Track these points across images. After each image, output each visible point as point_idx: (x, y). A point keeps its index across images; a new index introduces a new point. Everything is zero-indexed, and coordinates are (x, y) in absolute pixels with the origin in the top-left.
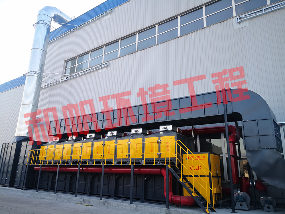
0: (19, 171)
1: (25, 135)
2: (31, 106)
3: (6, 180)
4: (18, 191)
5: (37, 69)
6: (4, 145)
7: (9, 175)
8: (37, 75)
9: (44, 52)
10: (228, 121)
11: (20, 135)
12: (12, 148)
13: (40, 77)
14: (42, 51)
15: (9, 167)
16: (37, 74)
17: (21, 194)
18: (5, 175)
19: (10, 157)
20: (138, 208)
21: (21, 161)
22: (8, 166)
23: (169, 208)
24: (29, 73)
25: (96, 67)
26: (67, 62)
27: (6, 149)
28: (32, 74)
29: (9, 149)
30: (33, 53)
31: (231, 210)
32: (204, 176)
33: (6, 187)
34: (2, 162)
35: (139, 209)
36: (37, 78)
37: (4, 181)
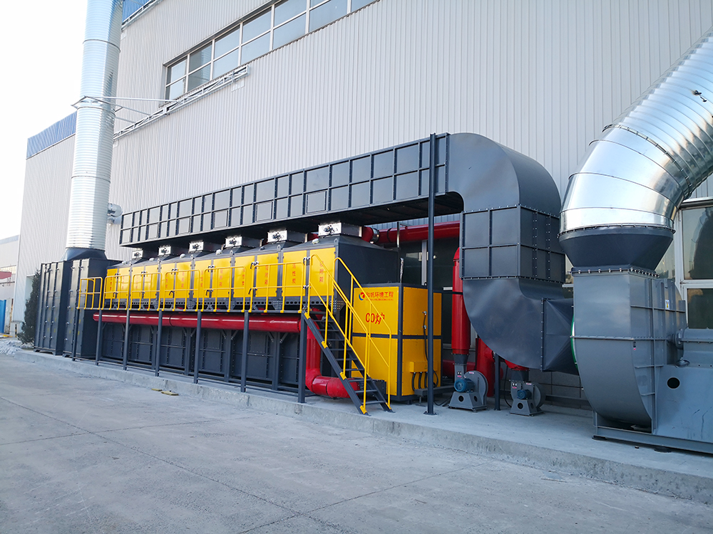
0: (71, 321)
1: (87, 246)
2: (94, 180)
3: (51, 340)
4: (66, 363)
5: (99, 92)
6: (44, 266)
7: (55, 330)
8: (101, 105)
9: (114, 46)
10: (436, 215)
11: (77, 246)
12: (56, 273)
13: (109, 110)
14: (108, 46)
15: (55, 313)
16: (102, 103)
17: (70, 369)
18: (48, 329)
19: (55, 293)
20: (251, 401)
21: (73, 300)
22: (53, 311)
23: (304, 402)
24: (81, 101)
25: (223, 78)
26: (170, 68)
27: (47, 274)
28: (89, 104)
29: (53, 276)
30: (87, 52)
31: (426, 409)
32: (387, 336)
33: (51, 353)
34: (43, 303)
35: (253, 404)
36: (100, 112)
37: (47, 342)
